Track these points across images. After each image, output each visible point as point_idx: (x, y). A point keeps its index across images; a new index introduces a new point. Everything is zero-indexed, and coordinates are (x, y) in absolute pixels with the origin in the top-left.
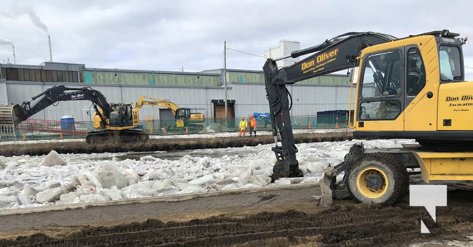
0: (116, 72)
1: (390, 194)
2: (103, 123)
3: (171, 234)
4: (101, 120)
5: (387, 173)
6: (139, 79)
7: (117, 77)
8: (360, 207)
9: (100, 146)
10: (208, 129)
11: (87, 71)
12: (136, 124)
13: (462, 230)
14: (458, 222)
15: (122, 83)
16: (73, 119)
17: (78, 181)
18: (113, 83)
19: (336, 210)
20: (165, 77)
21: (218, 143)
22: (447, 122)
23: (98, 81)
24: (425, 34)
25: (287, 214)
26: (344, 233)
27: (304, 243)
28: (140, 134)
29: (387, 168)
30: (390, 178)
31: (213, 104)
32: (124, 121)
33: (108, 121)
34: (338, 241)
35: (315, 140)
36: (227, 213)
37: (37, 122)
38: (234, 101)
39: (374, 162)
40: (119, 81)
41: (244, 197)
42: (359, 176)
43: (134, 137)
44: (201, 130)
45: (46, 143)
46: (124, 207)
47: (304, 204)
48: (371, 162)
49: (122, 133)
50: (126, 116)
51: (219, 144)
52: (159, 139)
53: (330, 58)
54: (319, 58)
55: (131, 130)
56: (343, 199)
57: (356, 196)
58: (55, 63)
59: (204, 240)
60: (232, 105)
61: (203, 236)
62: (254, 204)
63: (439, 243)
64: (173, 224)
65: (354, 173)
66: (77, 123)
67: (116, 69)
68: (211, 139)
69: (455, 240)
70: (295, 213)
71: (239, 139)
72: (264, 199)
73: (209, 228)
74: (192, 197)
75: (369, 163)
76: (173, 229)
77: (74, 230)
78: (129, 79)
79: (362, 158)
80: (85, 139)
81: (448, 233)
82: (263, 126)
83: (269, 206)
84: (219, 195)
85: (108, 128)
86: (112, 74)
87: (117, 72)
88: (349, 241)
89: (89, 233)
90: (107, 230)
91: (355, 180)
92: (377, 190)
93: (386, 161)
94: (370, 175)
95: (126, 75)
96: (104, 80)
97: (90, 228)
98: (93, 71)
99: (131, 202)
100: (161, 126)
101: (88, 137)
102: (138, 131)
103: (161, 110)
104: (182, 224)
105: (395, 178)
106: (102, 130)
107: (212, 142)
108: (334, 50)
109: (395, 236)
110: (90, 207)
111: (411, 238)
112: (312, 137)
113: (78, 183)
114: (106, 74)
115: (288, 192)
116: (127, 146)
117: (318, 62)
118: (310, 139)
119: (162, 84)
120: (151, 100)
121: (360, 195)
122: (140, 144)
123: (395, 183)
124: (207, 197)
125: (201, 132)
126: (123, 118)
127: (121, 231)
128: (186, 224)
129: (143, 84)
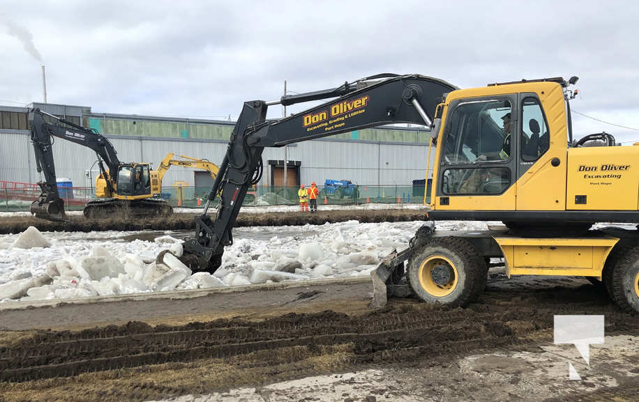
0: (135, 119)
1: (460, 291)
2: (110, 189)
3: (156, 342)
4: (106, 186)
5: (456, 264)
6: (167, 130)
7: (136, 125)
8: (419, 308)
9: (102, 221)
10: (260, 200)
11: (93, 116)
12: (155, 192)
13: (540, 338)
14: (537, 328)
15: (143, 135)
16: (71, 183)
17: (56, 270)
18: (130, 134)
19: (387, 311)
20: (205, 127)
21: (269, 220)
22: (581, 199)
23: (109, 131)
24: (547, 80)
25: (322, 316)
26: (384, 341)
27: (329, 353)
28: (160, 206)
29: (456, 257)
30: (460, 270)
31: (270, 166)
32: (138, 187)
33: (115, 186)
34: (374, 351)
35: (403, 219)
36: (244, 315)
37: (19, 186)
38: (299, 163)
39: (440, 249)
40: (139, 131)
41: (279, 294)
42: (422, 266)
43: (152, 210)
44: (252, 201)
45: (26, 216)
46: (110, 305)
47: (352, 303)
48: (437, 249)
49: (134, 204)
50: (140, 181)
51: (270, 222)
52: (189, 213)
53: (354, 110)
54: (335, 108)
55: (149, 201)
56: (406, 297)
57: (418, 293)
58: (50, 105)
59: (197, 350)
60: (295, 168)
61: (198, 344)
62: (287, 303)
63: (502, 355)
64: (163, 329)
65: (416, 263)
66: (77, 189)
67: (135, 115)
68: (261, 214)
69: (525, 350)
70: (332, 315)
71: (300, 215)
72: (304, 296)
73: (210, 334)
74: (207, 293)
75: (433, 249)
76: (160, 335)
77: (24, 335)
78: (154, 129)
79: (427, 244)
80: (82, 212)
81: (520, 342)
82: (338, 198)
83: (307, 305)
84: (246, 291)
85: (116, 196)
86: (129, 123)
87: (137, 119)
88: (386, 351)
89: (45, 340)
90: (71, 336)
91: (417, 271)
92: (445, 285)
93: (456, 248)
94: (438, 266)
95: (149, 124)
96: (119, 130)
97: (51, 332)
98: (103, 117)
99: (121, 299)
100: (196, 195)
101: (86, 208)
102: (157, 202)
103: (196, 173)
104: (176, 328)
105: (466, 270)
106: (108, 199)
107: (261, 218)
108: (360, 98)
109: (449, 345)
110: (62, 305)
111: (469, 349)
112: (398, 214)
113: (56, 273)
114: (121, 122)
115: (339, 287)
116: (142, 222)
117: (333, 114)
118: (396, 217)
119: (199, 137)
120: (183, 160)
121: (423, 291)
122: (160, 219)
123: (466, 277)
124: (228, 293)
125: (250, 204)
126: (136, 184)
127: (90, 336)
128: (182, 328)
129: (172, 136)
